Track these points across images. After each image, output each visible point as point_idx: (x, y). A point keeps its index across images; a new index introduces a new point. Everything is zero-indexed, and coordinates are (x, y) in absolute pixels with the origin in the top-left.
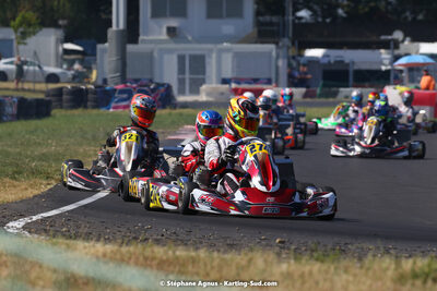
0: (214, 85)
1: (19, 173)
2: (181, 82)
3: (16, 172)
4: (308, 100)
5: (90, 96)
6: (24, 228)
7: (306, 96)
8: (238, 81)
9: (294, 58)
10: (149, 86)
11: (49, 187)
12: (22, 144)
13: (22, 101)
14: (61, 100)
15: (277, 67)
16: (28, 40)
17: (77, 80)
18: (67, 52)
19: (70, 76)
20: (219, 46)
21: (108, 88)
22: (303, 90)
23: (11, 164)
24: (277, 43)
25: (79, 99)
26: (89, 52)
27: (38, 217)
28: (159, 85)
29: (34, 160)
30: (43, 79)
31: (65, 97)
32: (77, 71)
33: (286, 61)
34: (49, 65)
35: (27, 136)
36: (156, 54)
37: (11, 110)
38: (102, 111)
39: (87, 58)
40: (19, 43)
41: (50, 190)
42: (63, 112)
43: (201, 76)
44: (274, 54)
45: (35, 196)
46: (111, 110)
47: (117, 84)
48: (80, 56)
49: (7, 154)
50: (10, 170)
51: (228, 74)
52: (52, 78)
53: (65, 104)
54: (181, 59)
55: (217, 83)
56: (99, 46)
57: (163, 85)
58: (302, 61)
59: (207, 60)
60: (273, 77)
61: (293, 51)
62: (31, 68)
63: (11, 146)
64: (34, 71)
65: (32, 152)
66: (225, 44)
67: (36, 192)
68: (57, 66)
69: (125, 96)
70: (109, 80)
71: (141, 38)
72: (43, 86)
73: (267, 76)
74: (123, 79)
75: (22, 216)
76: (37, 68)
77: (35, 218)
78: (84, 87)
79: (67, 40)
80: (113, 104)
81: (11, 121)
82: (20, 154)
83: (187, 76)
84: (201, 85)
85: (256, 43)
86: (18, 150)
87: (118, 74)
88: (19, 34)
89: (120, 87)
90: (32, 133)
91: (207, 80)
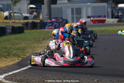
0: (85, 19)
1: (9, 55)
2: (73, 18)
3: (7, 55)
4: (119, 23)
5: (38, 25)
6: (4, 78)
7: (118, 22)
8: (93, 17)
9: (114, 7)
10: (59, 20)
11: (19, 60)
12: (12, 44)
13: (13, 27)
14: (28, 27)
15: (108, 12)
16: (17, 4)
17: (35, 18)
18: (31, 8)
19: (33, 17)
20: (86, 4)
21: (45, 21)
22: (117, 19)
23: (6, 52)
24: (107, 3)
25: (34, 26)
26: (39, 8)
27: (11, 73)
28: (63, 20)
29: (15, 50)
30: (22, 18)
31: (29, 25)
32: (35, 15)
33: (111, 9)
34: (25, 13)
35: (14, 41)
36: (63, 8)
37: (9, 31)
38: (43, 30)
39: (38, 10)
40: (13, 6)
41: (19, 62)
42: (29, 31)
43: (79, 16)
44: (106, 6)
45: (13, 64)
46: (46, 30)
47: (48, 20)
48: (36, 10)
49: (6, 48)
50: (5, 54)
51: (90, 15)
52: (26, 18)
53: (29, 28)
54: (72, 10)
55: (86, 18)
56: (43, 6)
57: (65, 20)
58: (117, 9)
59: (82, 10)
60: (106, 15)
61: (113, 5)
62: (18, 15)
63: (8, 45)
64: (19, 16)
65: (16, 47)
66: (88, 4)
67: (13, 63)
68: (28, 13)
69: (51, 24)
70: (45, 19)
71: (58, 2)
72: (22, 21)
73: (104, 15)
74: (50, 18)
75: (5, 73)
76: (20, 15)
77: (10, 73)
78: (36, 22)
79: (31, 4)
80: (47, 28)
81: (9, 35)
82: (10, 48)
83: (75, 16)
84: (80, 19)
85: (100, 2)
86: (10, 46)
87: (48, 16)
88: (13, 2)
89: (49, 21)
90: (16, 39)
91: (82, 17)
